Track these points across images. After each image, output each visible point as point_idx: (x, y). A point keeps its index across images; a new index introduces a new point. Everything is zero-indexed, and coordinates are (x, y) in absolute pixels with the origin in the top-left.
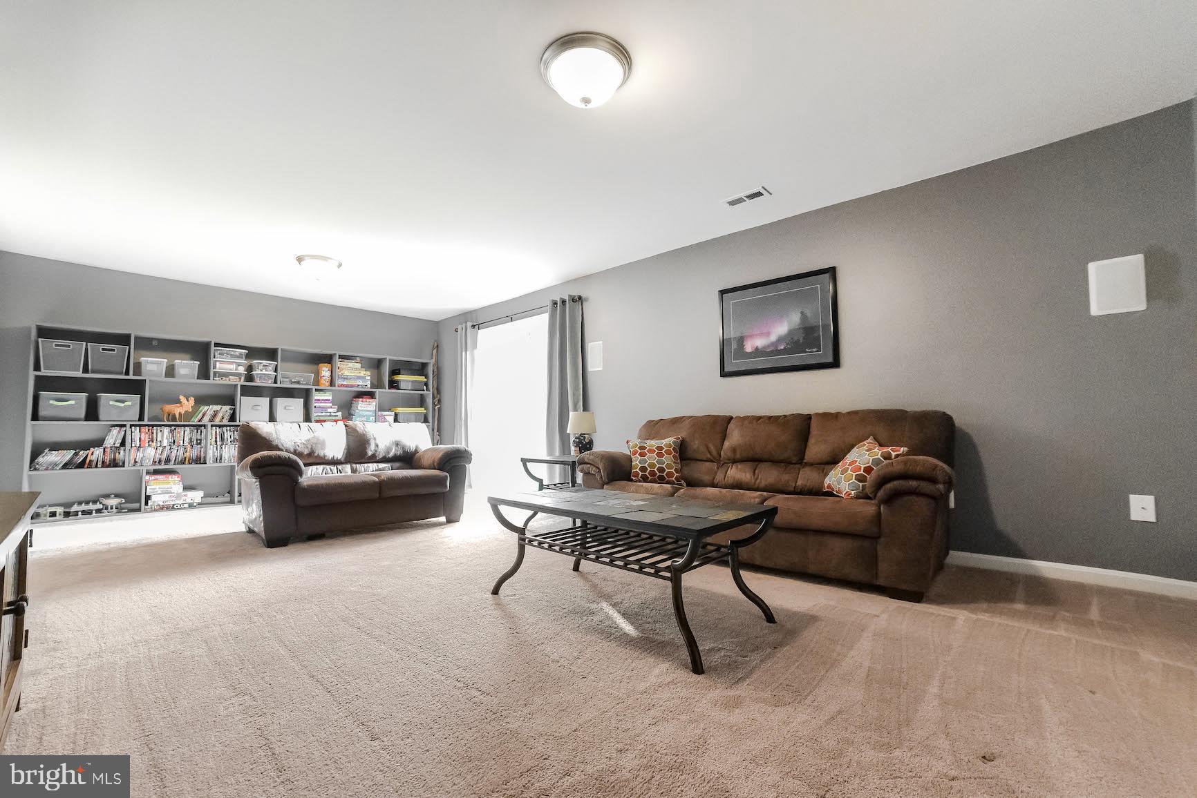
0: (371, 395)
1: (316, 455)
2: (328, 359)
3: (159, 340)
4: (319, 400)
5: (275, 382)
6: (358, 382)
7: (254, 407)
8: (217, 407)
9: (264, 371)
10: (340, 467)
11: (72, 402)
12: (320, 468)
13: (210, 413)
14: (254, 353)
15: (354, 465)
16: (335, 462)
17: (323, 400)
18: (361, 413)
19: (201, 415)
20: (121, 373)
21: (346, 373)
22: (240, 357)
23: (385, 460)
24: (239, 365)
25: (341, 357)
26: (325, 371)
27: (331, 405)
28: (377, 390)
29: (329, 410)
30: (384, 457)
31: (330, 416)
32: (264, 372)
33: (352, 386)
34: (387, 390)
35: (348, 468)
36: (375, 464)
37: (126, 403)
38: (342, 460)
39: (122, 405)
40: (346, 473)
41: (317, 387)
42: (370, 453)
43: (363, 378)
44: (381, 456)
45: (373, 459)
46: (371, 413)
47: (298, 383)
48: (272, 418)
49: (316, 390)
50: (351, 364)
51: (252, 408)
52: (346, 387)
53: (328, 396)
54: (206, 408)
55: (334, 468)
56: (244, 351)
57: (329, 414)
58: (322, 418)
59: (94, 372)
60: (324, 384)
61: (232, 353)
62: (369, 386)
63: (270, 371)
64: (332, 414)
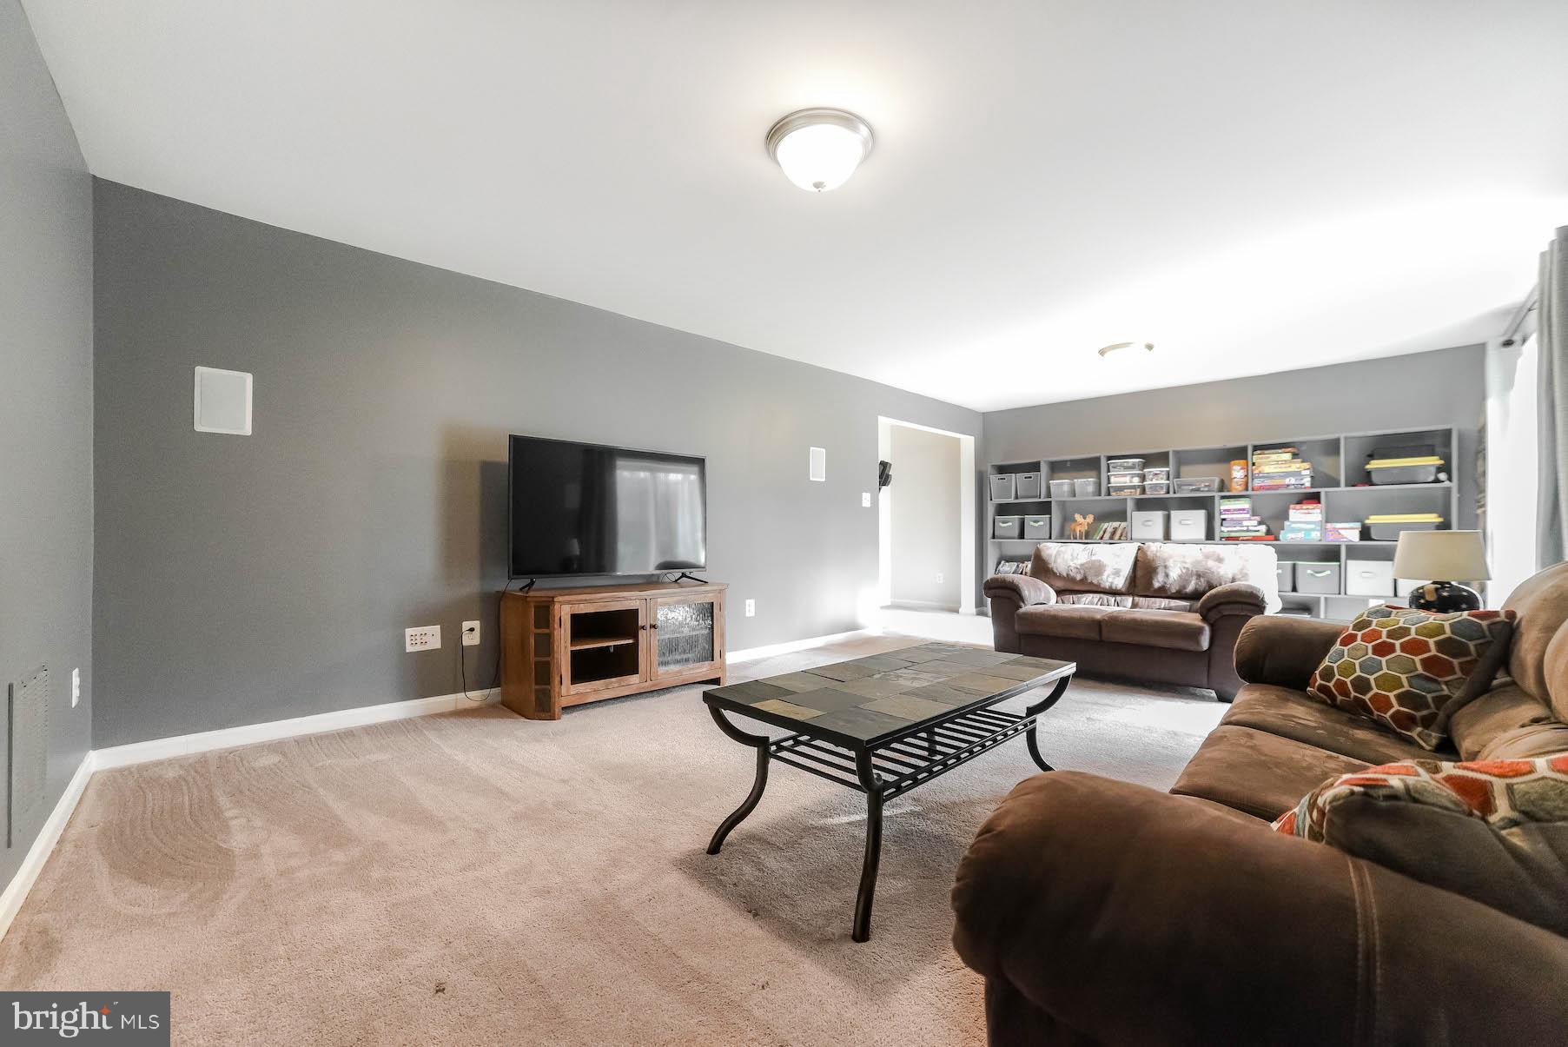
0: (1314, 498)
1: (1089, 581)
2: (1239, 453)
3: (1071, 461)
4: (1228, 510)
5: (1168, 492)
6: (1288, 480)
7: (1145, 523)
8: (1116, 524)
9: (1157, 478)
10: (1118, 598)
11: (1010, 524)
12: (1097, 597)
13: (1110, 530)
14: (1150, 460)
15: (1136, 598)
16: (1114, 593)
17: (1235, 510)
18: (1293, 525)
19: (1102, 533)
20: (1036, 497)
21: (1267, 469)
22: (1132, 467)
23: (1180, 595)
24: (1132, 477)
25: (1256, 448)
26: (1237, 472)
27: (1248, 516)
28: (1323, 491)
29: (1245, 523)
30: (1179, 592)
31: (1248, 531)
32: (1154, 482)
33: (1278, 487)
34: (1343, 488)
35: (1129, 600)
36: (1167, 601)
37: (1039, 523)
38: (1123, 590)
39: (1036, 525)
40: (1124, 608)
41: (1223, 494)
42: (1156, 585)
43: (1297, 474)
44: (1174, 591)
45: (1162, 593)
46: (1313, 526)
47: (1198, 490)
48: (1167, 536)
49: (1223, 497)
50: (1275, 456)
51: (1143, 524)
52: (1268, 489)
53: (1244, 504)
54: (1106, 525)
55: (1112, 599)
56: (1138, 460)
57: (1245, 528)
58: (1233, 535)
59: (1022, 497)
60: (1236, 489)
61: (1125, 464)
62: (1308, 484)
63: (1162, 479)
64: (1251, 528)
